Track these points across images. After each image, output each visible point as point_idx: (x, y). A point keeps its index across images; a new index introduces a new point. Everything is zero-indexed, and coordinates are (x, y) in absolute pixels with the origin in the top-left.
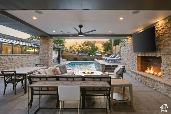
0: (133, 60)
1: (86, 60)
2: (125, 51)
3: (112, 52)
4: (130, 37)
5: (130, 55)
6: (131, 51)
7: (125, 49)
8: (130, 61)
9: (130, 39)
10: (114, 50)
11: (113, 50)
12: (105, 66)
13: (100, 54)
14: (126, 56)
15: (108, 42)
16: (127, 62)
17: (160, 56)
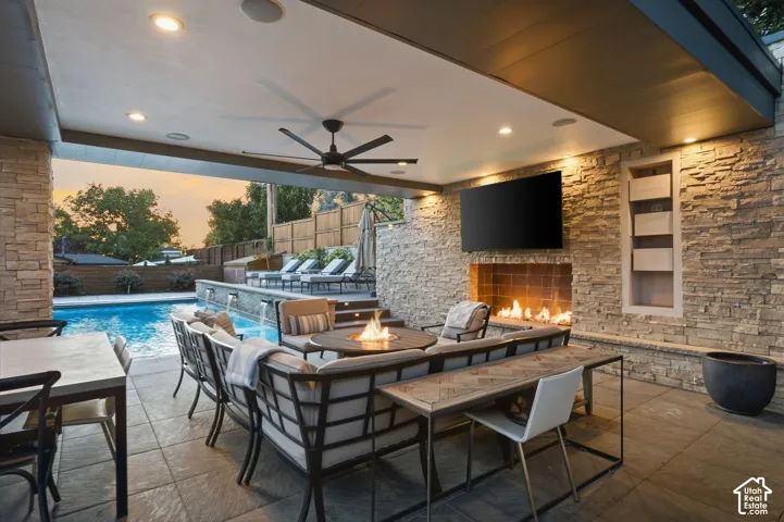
0: (448, 279)
1: (134, 291)
2: (406, 246)
3: (271, 246)
4: (432, 192)
5: (431, 258)
6: (439, 246)
7: (402, 237)
8: (429, 284)
9: (431, 200)
10: (282, 241)
11: (277, 237)
12: (337, 309)
13: (191, 259)
14: (411, 264)
15: (238, 202)
16: (416, 288)
17: (566, 260)
